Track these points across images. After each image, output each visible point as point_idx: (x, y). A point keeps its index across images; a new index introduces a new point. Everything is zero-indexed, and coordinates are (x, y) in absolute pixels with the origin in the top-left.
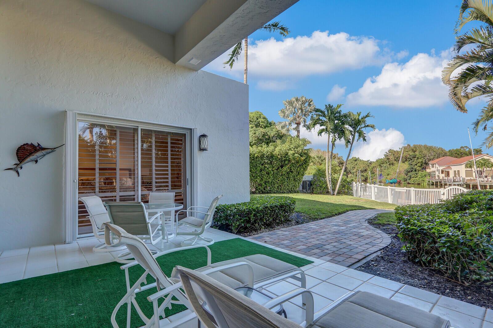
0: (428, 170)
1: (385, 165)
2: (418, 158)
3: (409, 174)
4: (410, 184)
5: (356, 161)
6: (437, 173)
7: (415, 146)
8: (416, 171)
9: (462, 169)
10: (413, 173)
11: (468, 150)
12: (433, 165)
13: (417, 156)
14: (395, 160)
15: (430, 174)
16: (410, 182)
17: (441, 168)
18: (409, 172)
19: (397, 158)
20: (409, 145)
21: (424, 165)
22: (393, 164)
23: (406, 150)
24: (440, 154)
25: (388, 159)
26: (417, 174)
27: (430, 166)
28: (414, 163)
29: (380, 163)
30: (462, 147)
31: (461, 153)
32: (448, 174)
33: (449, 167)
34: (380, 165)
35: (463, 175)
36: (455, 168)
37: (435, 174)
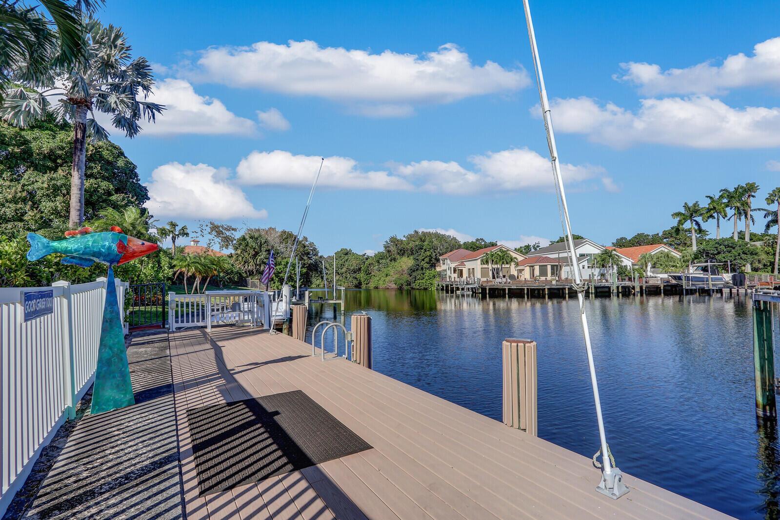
0: (438, 269)
1: (384, 261)
2: (425, 250)
3: (414, 274)
4: (415, 289)
5: (346, 254)
6: (448, 272)
7: (424, 234)
8: (422, 269)
9: (477, 265)
10: (420, 272)
11: (483, 243)
12: (444, 260)
13: (424, 248)
14: (399, 253)
15: (439, 274)
16: (414, 287)
17: (453, 265)
18: (414, 271)
19: (401, 251)
20: (416, 232)
21: (433, 263)
22: (395, 260)
23: (413, 239)
24: (453, 246)
25: (389, 251)
26: (423, 274)
27: (441, 262)
28: (420, 258)
29: (379, 258)
30: (477, 240)
31: (477, 247)
32: (461, 274)
33: (462, 264)
34: (378, 262)
35: (478, 274)
36: (469, 265)
37: (446, 274)
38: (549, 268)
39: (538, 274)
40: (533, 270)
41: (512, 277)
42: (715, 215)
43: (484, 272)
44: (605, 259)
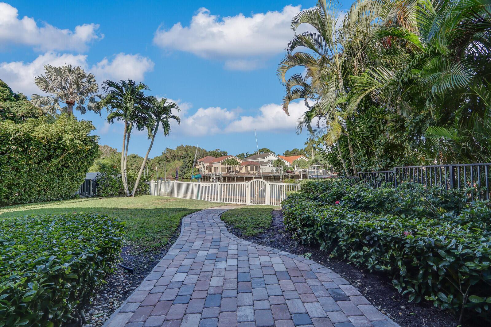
0: (197, 167)
1: (163, 162)
2: (190, 157)
3: (184, 170)
4: (184, 179)
5: (134, 157)
6: (203, 169)
7: (187, 147)
8: (188, 167)
9: (219, 165)
10: (186, 169)
11: (220, 152)
12: (200, 162)
13: (189, 155)
14: (172, 158)
15: (198, 170)
16: (184, 177)
17: (206, 165)
18: (183, 168)
19: (173, 156)
20: (182, 145)
21: (194, 163)
22: (170, 161)
23: (181, 150)
24: (203, 154)
25: (166, 157)
26: (189, 170)
27: (198, 163)
28: (187, 161)
29: (159, 160)
30: (216, 150)
31: (216, 154)
32: (210, 170)
33: (211, 165)
34: (158, 163)
35: (220, 170)
36: (215, 165)
37: (202, 170)
38: (254, 167)
39: (249, 170)
40: (247, 168)
41: (237, 171)
42: (320, 144)
43: (223, 169)
44: (278, 163)
